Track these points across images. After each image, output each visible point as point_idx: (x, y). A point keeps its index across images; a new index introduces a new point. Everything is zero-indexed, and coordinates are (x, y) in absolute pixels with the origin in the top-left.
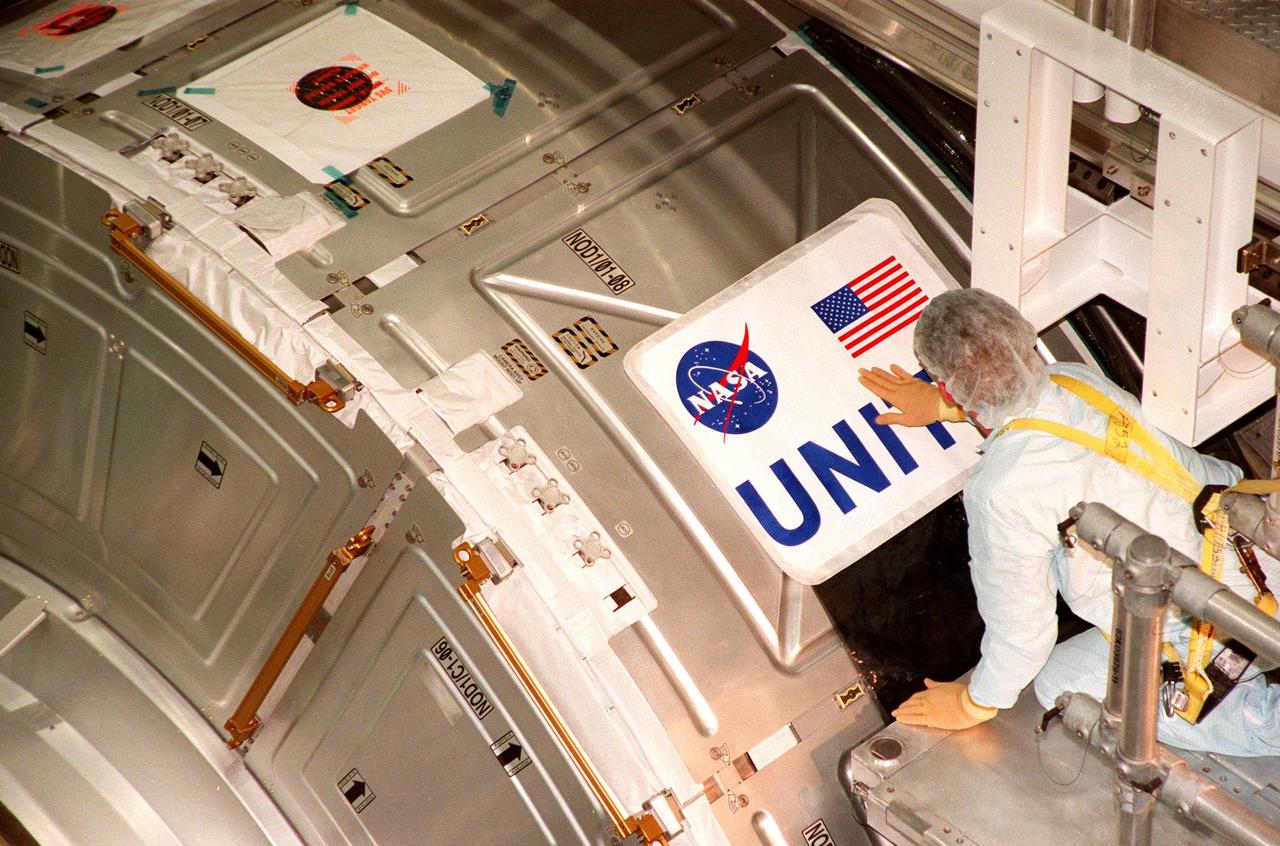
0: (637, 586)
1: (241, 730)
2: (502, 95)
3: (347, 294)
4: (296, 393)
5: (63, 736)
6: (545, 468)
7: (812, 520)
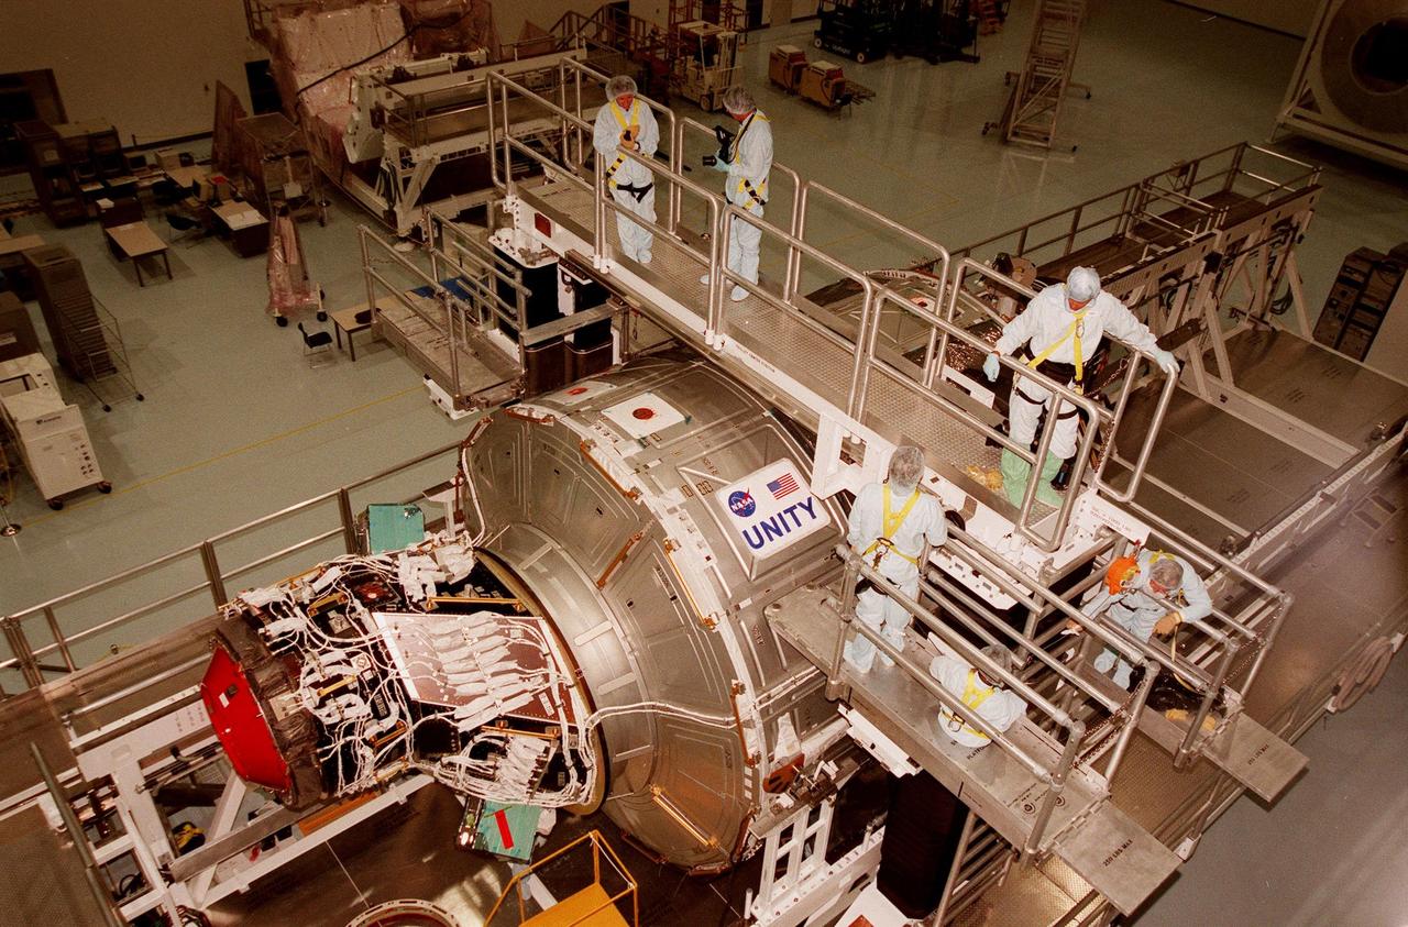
0: (713, 556)
1: (601, 584)
2: (688, 420)
3: (642, 469)
4: (624, 494)
5: (554, 581)
6: (691, 521)
7: (762, 542)
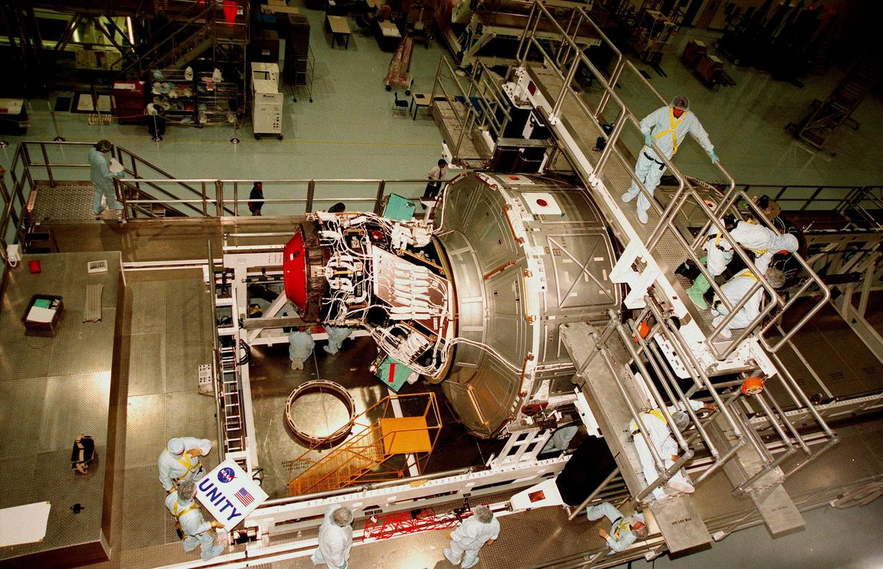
0: (546, 287)
1: (485, 278)
2: (563, 215)
3: (529, 229)
4: (516, 239)
6: (542, 266)
